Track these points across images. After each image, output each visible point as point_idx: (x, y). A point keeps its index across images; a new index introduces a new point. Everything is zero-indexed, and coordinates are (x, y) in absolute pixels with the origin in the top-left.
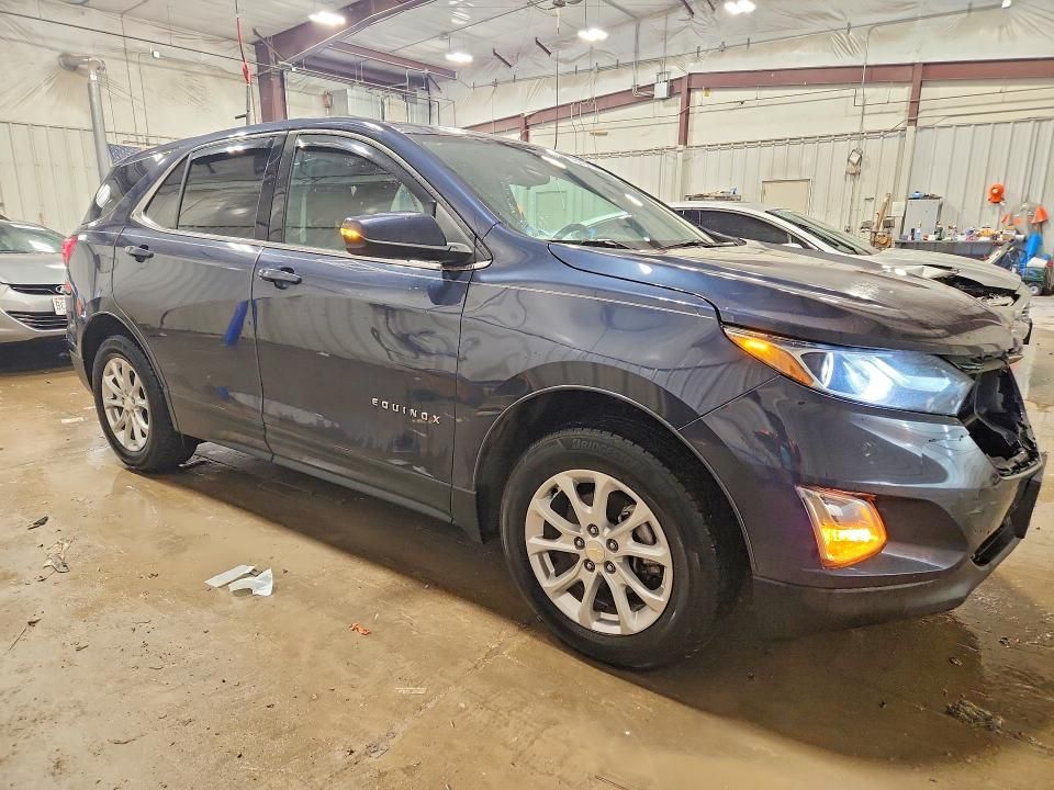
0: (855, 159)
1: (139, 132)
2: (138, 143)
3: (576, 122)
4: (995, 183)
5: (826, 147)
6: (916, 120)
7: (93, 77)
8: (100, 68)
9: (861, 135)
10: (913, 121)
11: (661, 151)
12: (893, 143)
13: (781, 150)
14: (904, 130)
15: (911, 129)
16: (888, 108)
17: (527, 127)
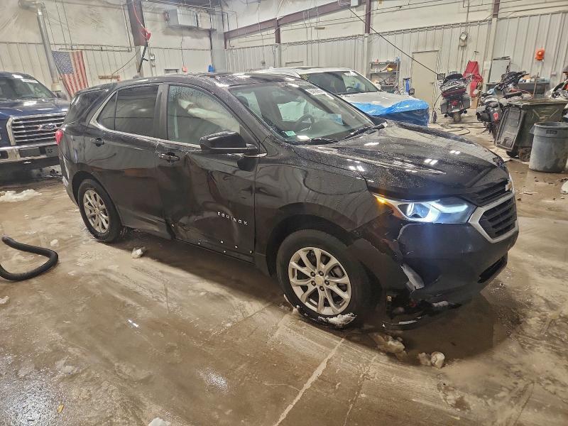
0: (463, 38)
1: (67, 42)
2: (67, 49)
3: (307, 22)
4: (540, 49)
5: (447, 31)
6: (497, 15)
7: (40, 13)
8: (43, 8)
9: (467, 24)
10: (495, 15)
11: (355, 37)
12: (485, 27)
13: (422, 34)
14: (491, 20)
15: (495, 20)
16: (481, 8)
17: (279, 26)
